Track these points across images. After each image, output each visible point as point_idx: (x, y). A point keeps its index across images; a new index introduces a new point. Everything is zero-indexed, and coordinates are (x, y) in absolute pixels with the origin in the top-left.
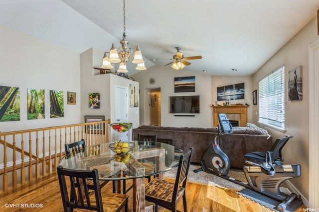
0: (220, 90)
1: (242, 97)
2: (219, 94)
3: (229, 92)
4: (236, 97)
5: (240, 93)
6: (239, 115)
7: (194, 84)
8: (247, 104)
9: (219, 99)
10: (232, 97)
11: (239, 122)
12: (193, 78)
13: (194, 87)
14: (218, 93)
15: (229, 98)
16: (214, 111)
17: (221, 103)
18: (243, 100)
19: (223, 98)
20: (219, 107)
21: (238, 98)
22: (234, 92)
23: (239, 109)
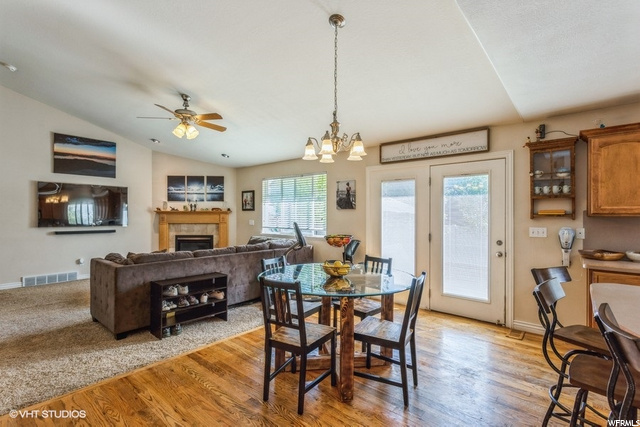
0: (174, 181)
1: (220, 198)
2: (172, 188)
3: (195, 188)
4: (209, 196)
5: (215, 191)
6: (214, 226)
7: (114, 160)
8: (229, 210)
9: (171, 198)
10: (201, 196)
11: (215, 237)
12: (111, 145)
13: (113, 168)
14: (169, 186)
15: (195, 197)
16: (161, 221)
17: (179, 206)
18: (221, 203)
19: (182, 196)
20: (174, 212)
21: (213, 200)
22: (206, 189)
23: (217, 217)
